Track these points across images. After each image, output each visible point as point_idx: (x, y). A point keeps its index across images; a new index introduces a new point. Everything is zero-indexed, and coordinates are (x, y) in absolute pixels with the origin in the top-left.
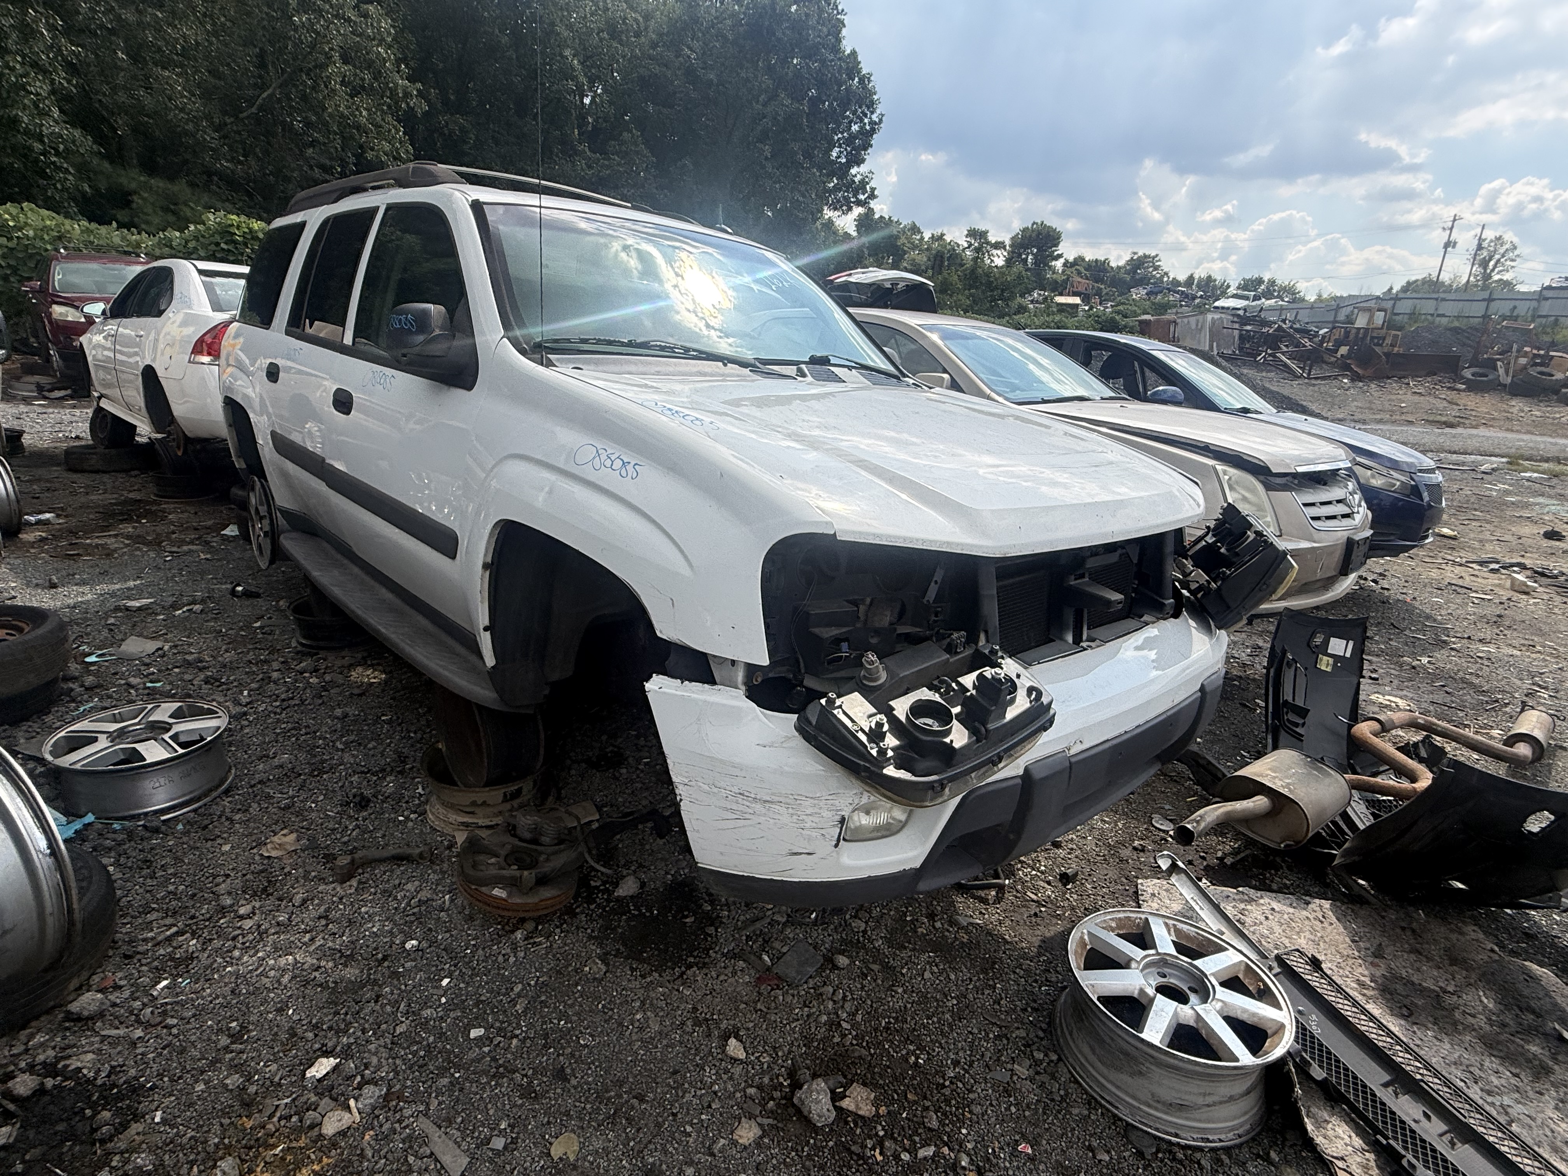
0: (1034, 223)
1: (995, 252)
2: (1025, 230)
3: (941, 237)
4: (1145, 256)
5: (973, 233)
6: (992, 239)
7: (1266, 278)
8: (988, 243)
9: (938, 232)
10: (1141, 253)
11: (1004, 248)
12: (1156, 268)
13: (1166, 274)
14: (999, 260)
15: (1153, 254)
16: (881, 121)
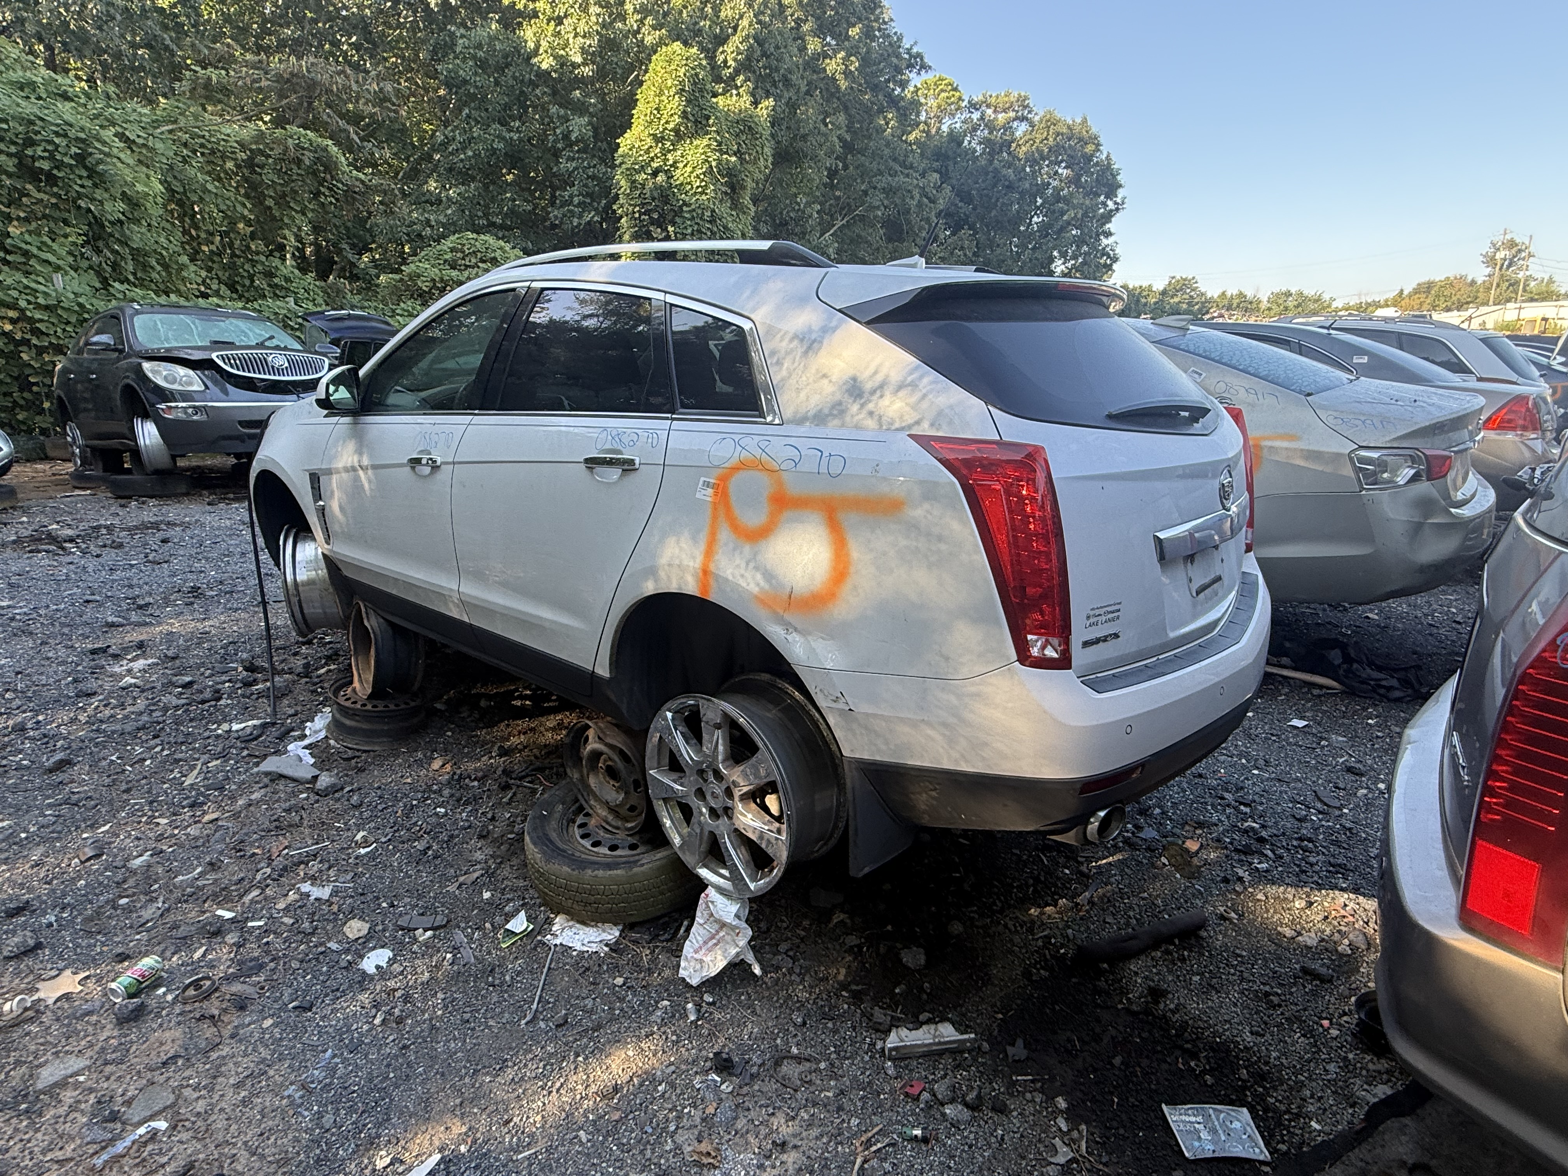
16: (1123, 203)
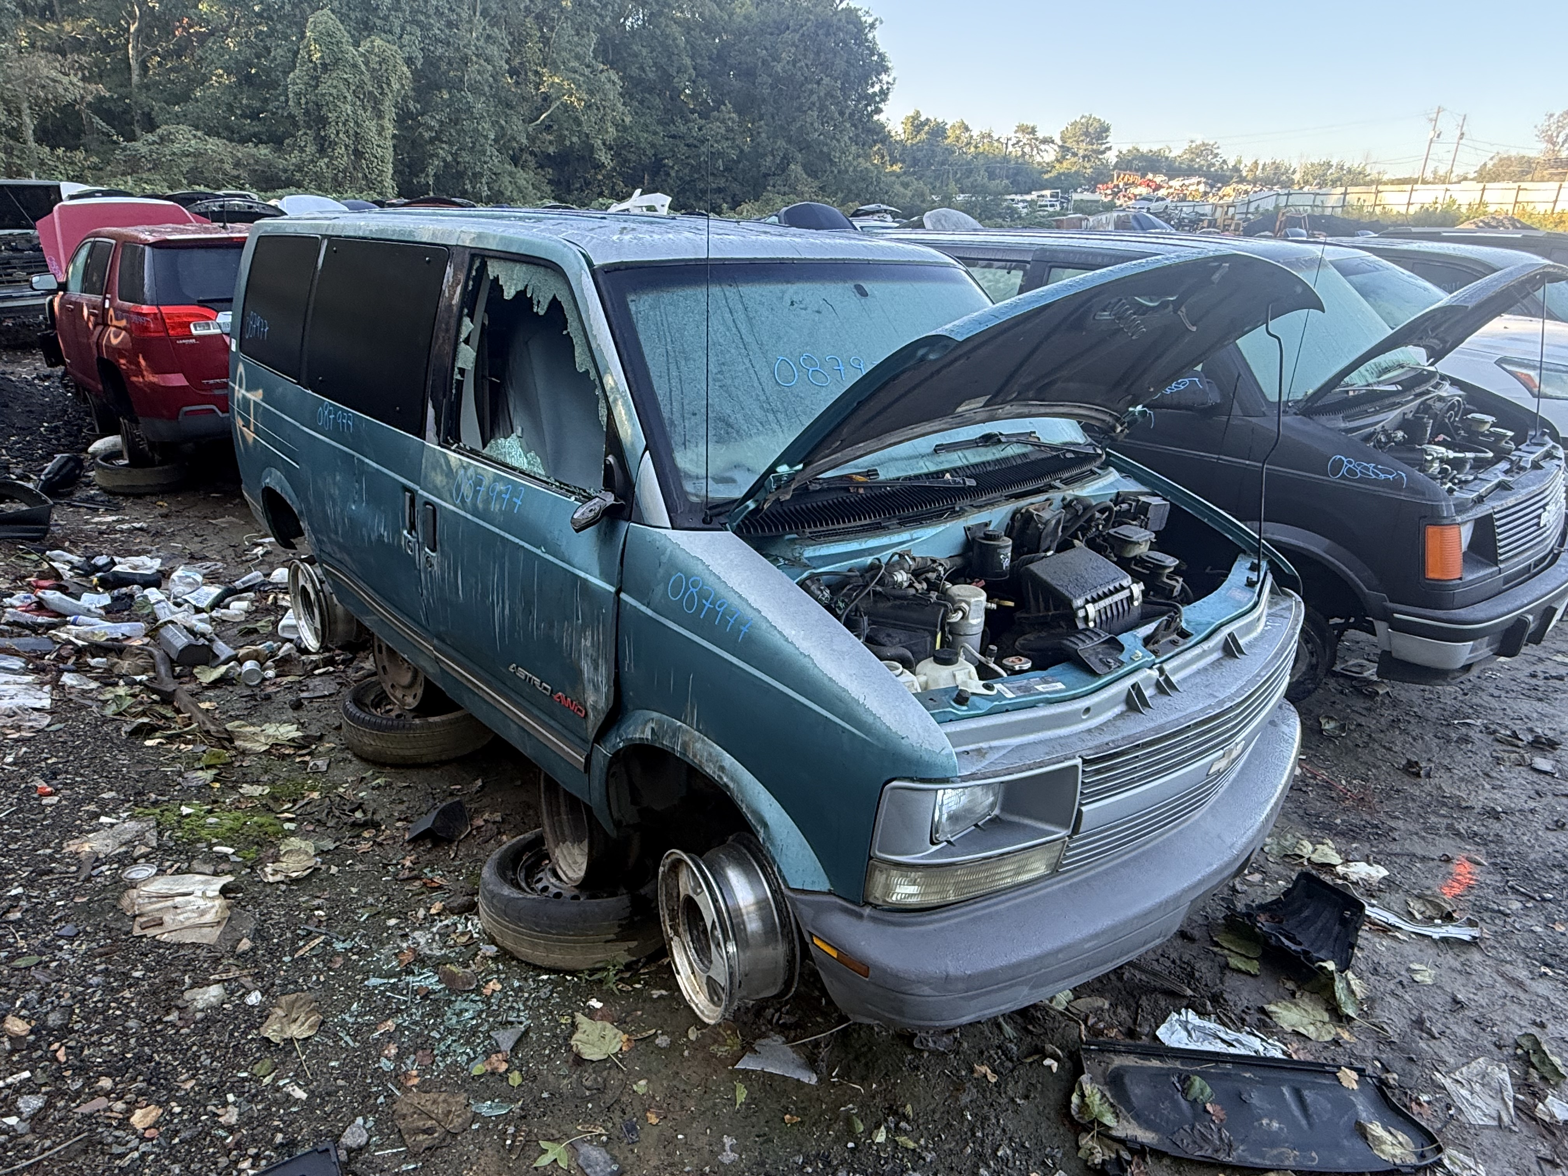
0: (1083, 117)
1: (1043, 147)
2: (1074, 124)
3: (990, 136)
4: (1204, 144)
5: (1022, 129)
6: (1040, 135)
7: (1334, 163)
8: (1036, 139)
9: (986, 131)
10: (1199, 142)
11: (1053, 142)
12: (1216, 155)
13: (1224, 162)
14: (1049, 155)
15: (1211, 143)
